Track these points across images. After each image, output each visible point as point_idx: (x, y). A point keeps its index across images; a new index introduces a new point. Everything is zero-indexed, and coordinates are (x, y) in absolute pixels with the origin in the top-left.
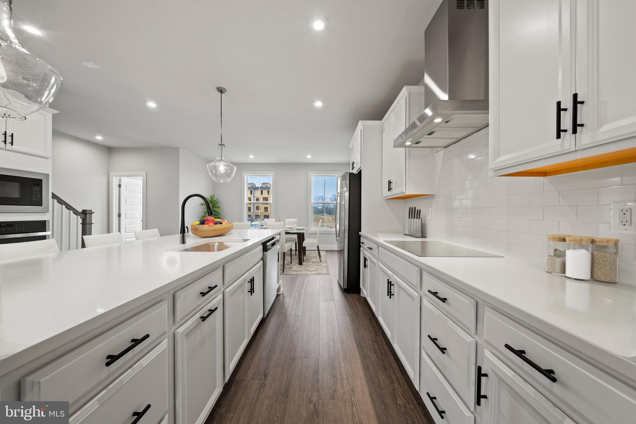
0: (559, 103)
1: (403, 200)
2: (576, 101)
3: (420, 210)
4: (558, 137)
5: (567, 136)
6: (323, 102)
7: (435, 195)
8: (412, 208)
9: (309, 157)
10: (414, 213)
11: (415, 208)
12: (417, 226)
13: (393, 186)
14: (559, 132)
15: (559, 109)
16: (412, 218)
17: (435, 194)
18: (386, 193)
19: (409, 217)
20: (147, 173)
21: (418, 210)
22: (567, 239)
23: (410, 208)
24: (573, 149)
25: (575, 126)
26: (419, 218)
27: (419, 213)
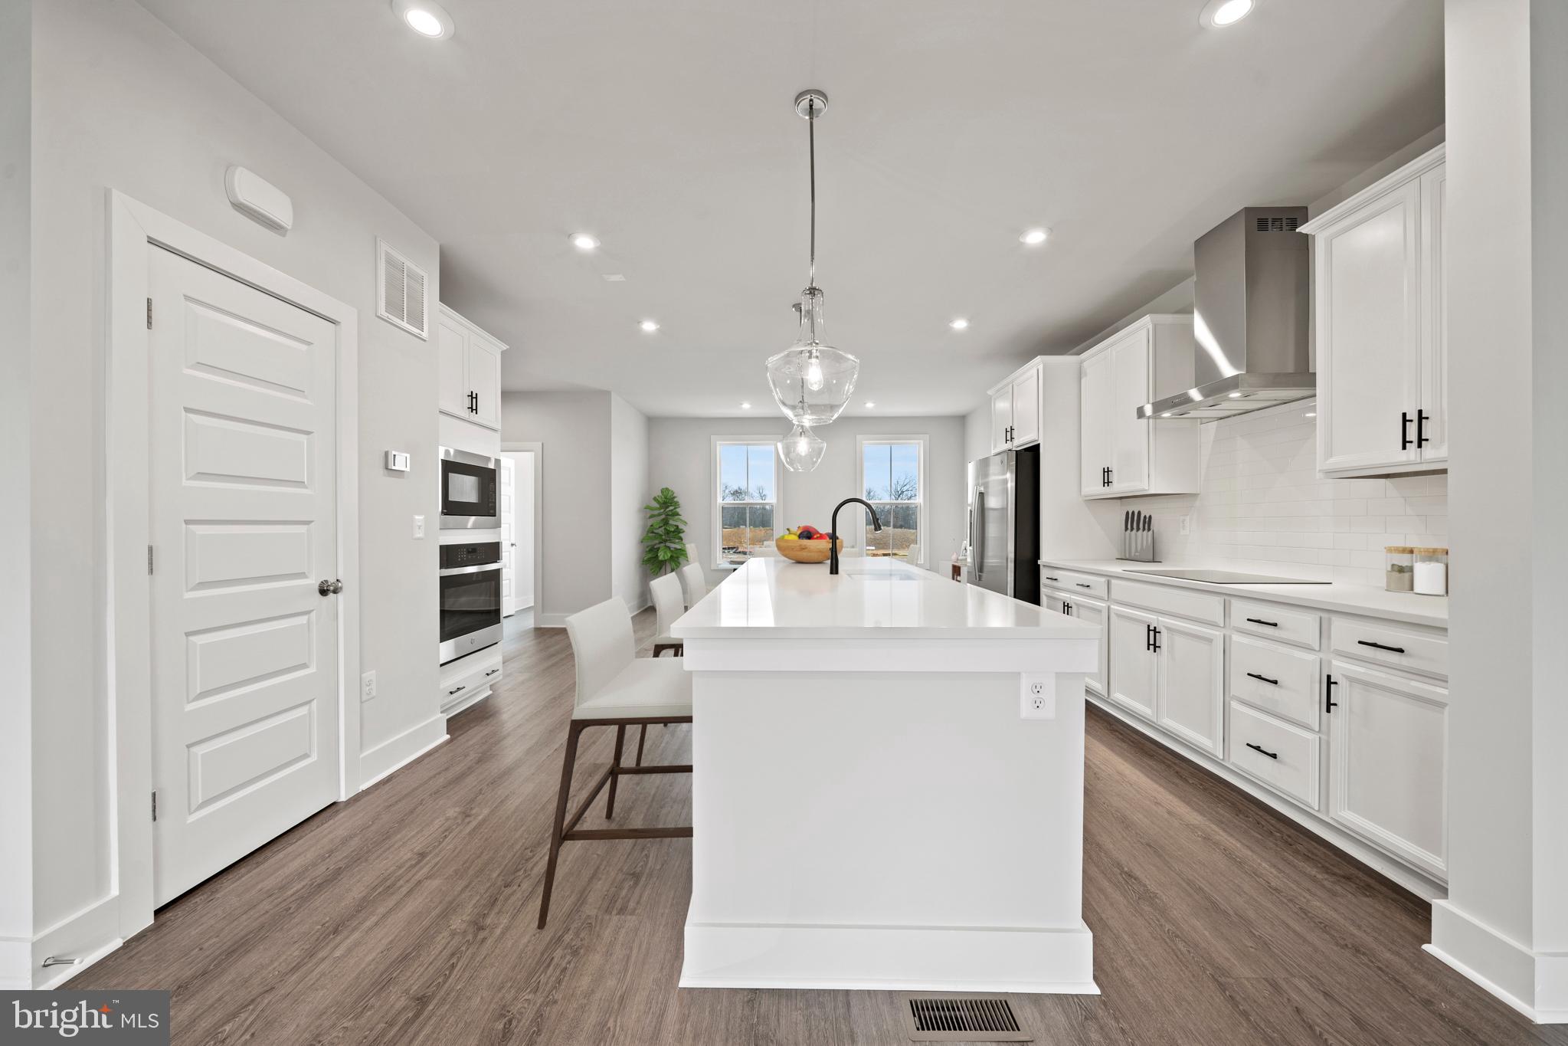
0: (1404, 415)
1: (1119, 501)
2: (1421, 417)
3: (1150, 517)
4: (1404, 448)
5: (1412, 448)
6: (970, 320)
7: (1198, 494)
8: (1133, 513)
9: (870, 405)
10: (1136, 522)
11: (1139, 513)
12: (1145, 543)
13: (1114, 477)
14: (1405, 443)
15: (1405, 420)
16: (1132, 529)
17: (1198, 492)
18: (1096, 488)
19: (1126, 529)
20: (543, 444)
21: (1145, 517)
22: (1415, 550)
23: (1128, 513)
24: (1419, 461)
25: (1420, 441)
26: (1149, 529)
27: (1148, 522)
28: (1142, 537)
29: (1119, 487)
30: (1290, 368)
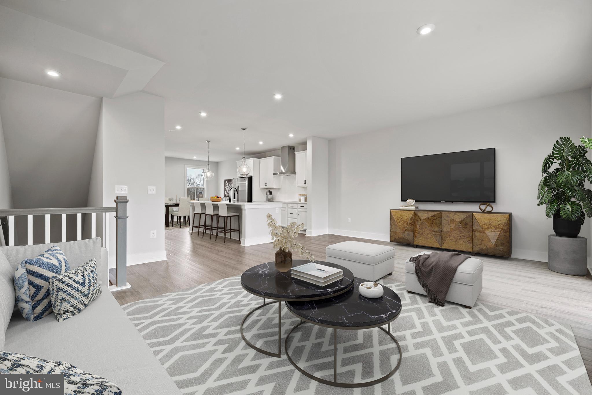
1: (267, 189)
10: (269, 193)
18: (263, 186)
19: (267, 195)
27: (271, 192)
28: (269, 196)
29: (268, 186)
30: (293, 171)
